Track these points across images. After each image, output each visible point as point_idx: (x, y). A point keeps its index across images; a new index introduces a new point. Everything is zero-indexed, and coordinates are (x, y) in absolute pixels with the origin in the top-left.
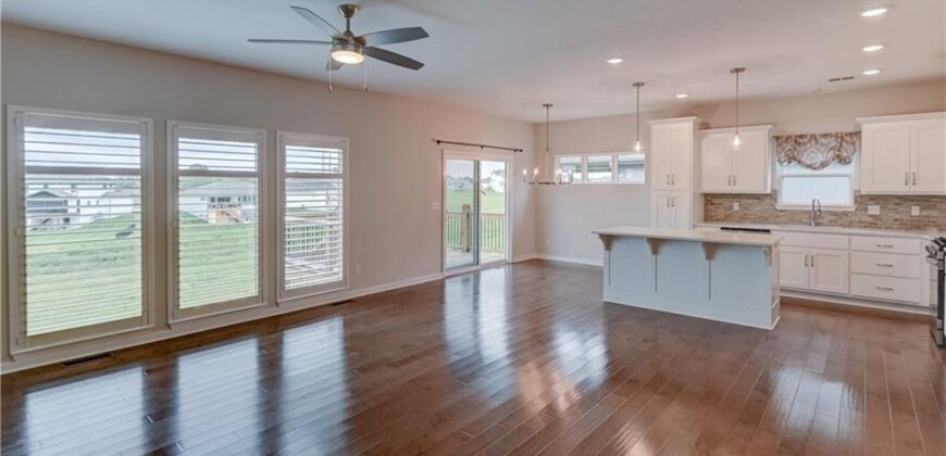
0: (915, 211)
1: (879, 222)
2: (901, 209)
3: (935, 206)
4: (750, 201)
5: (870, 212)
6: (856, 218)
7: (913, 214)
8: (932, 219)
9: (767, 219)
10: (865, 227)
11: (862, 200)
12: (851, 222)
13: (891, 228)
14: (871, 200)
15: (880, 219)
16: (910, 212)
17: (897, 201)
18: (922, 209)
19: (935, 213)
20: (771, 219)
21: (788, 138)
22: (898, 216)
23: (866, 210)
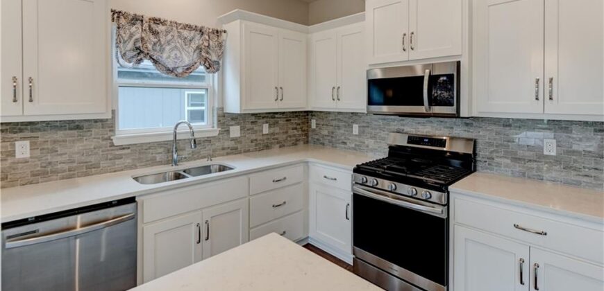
0: (266, 129)
1: (239, 146)
2: (256, 128)
3: (277, 122)
4: (60, 135)
5: (232, 135)
6: (218, 145)
7: (264, 133)
8: (276, 136)
9: (96, 166)
10: (228, 154)
11: (226, 119)
12: (214, 151)
13: (249, 151)
14: (232, 119)
15: (240, 142)
16: (262, 131)
17: (253, 119)
18: (270, 127)
19: (277, 130)
20: (103, 164)
21: (136, 19)
22: (254, 137)
23: (228, 131)
